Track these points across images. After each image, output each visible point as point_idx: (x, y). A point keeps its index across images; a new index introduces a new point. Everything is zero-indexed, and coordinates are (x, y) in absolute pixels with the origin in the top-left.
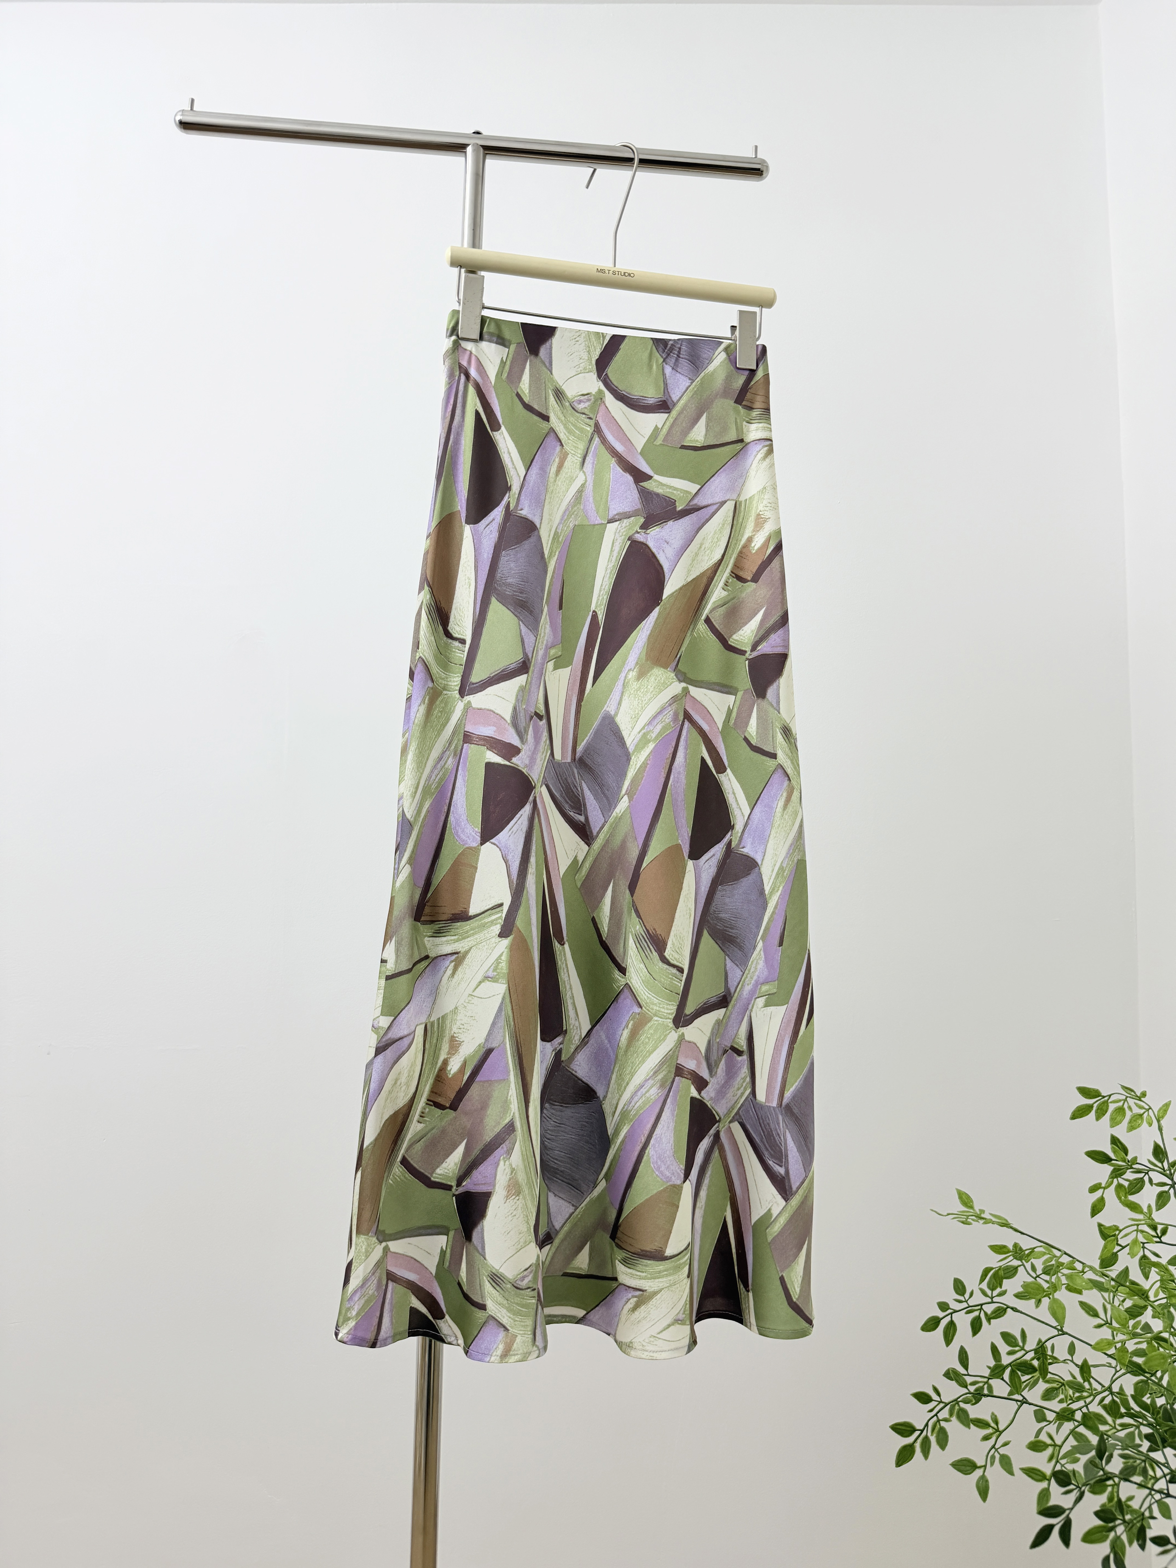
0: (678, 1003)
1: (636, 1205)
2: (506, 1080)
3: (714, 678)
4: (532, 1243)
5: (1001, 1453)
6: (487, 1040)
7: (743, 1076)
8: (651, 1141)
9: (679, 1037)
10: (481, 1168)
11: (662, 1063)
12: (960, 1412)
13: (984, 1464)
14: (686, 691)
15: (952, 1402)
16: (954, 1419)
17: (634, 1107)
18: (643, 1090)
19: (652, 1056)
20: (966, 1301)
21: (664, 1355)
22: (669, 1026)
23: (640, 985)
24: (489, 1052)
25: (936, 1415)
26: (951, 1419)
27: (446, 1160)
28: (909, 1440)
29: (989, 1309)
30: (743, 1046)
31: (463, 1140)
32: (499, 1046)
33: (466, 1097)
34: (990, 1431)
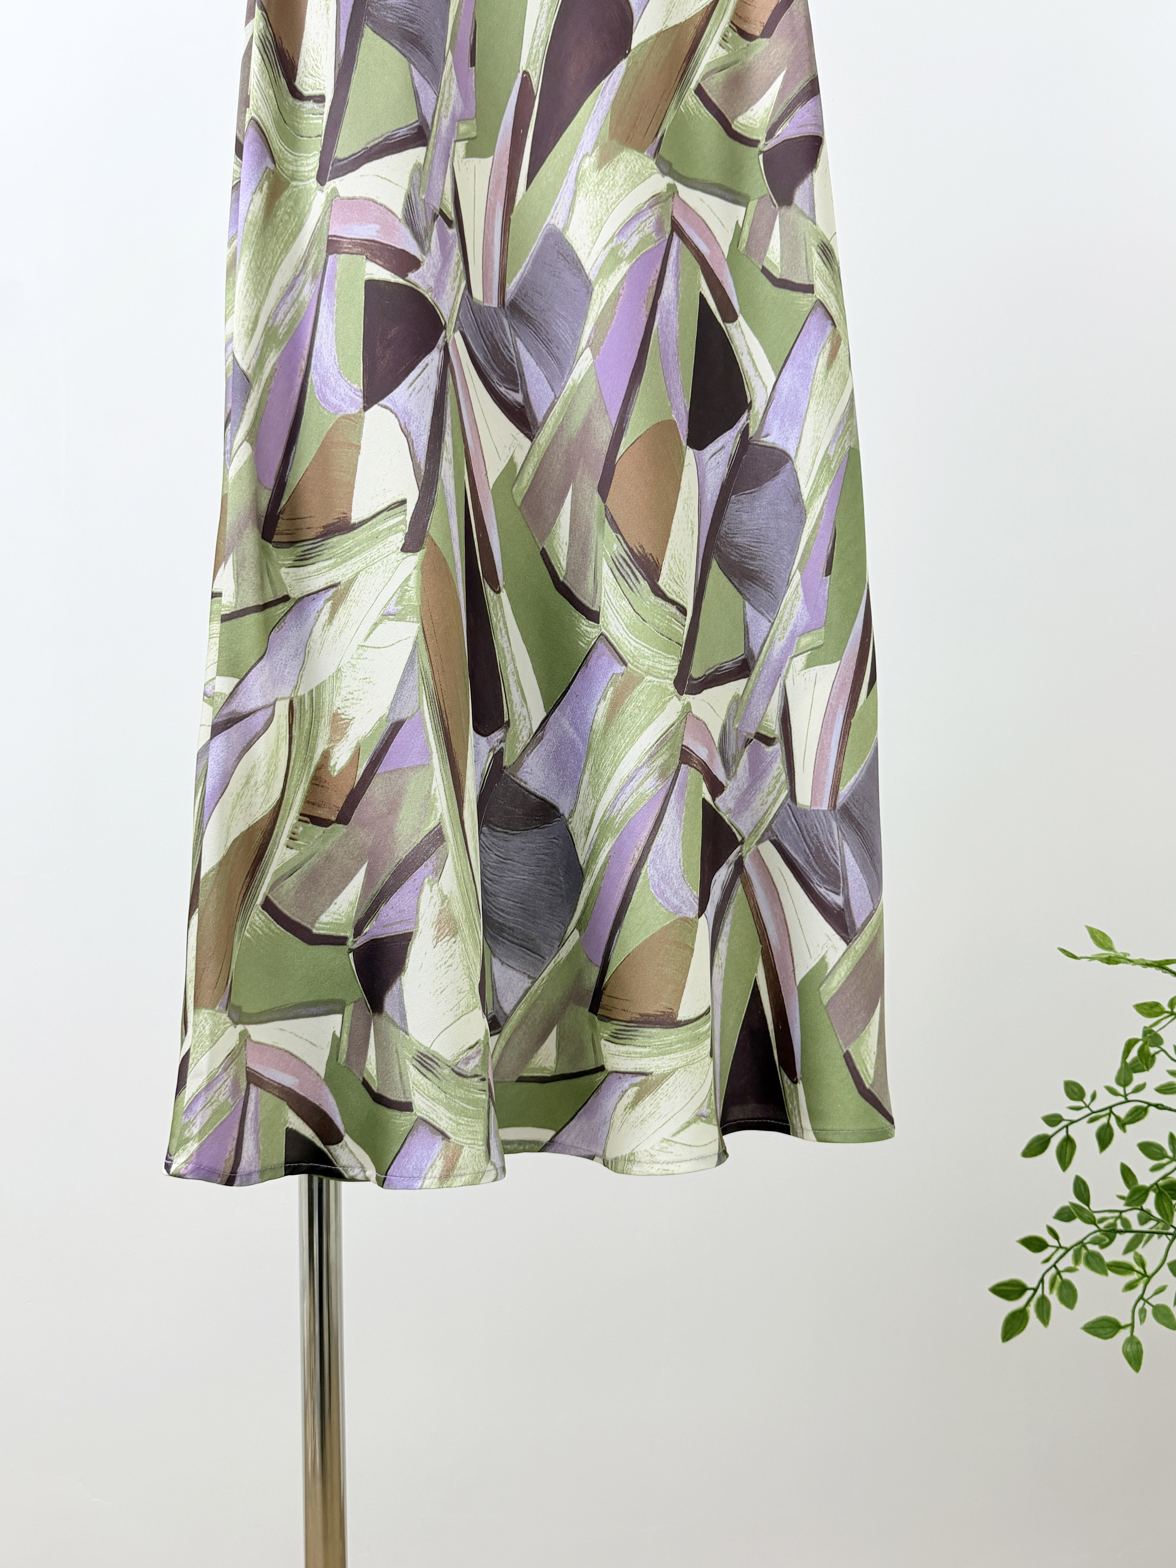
0: (680, 658)
1: (631, 950)
2: (426, 765)
3: (712, 175)
4: (477, 1009)
5: (1154, 1304)
6: (392, 709)
7: (776, 774)
8: (650, 855)
9: (683, 708)
10: (394, 900)
11: (661, 742)
12: (1090, 1257)
13: (1129, 1321)
14: (672, 191)
15: (1076, 1245)
16: (1082, 1267)
17: (620, 810)
18: (634, 784)
19: (645, 733)
20: (1088, 1107)
21: (684, 1167)
22: (668, 690)
23: (622, 631)
24: (396, 727)
25: (1054, 1266)
26: (1078, 1267)
27: (335, 901)
28: (1019, 1304)
29: (1122, 1111)
30: (774, 731)
31: (362, 865)
32: (412, 715)
33: (364, 800)
34: (1134, 1277)
